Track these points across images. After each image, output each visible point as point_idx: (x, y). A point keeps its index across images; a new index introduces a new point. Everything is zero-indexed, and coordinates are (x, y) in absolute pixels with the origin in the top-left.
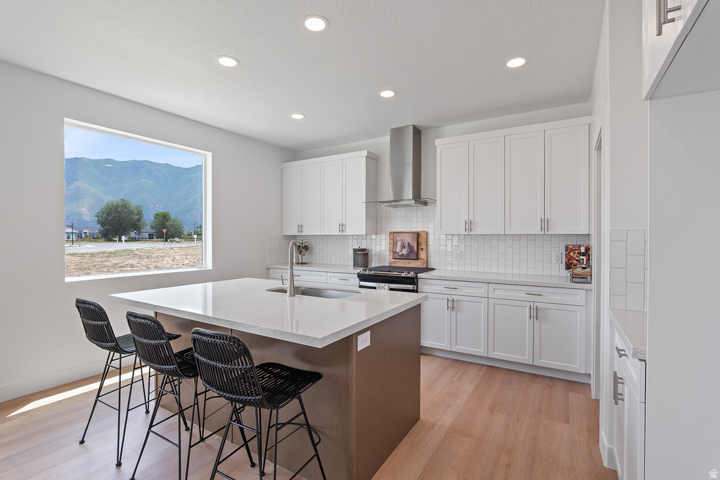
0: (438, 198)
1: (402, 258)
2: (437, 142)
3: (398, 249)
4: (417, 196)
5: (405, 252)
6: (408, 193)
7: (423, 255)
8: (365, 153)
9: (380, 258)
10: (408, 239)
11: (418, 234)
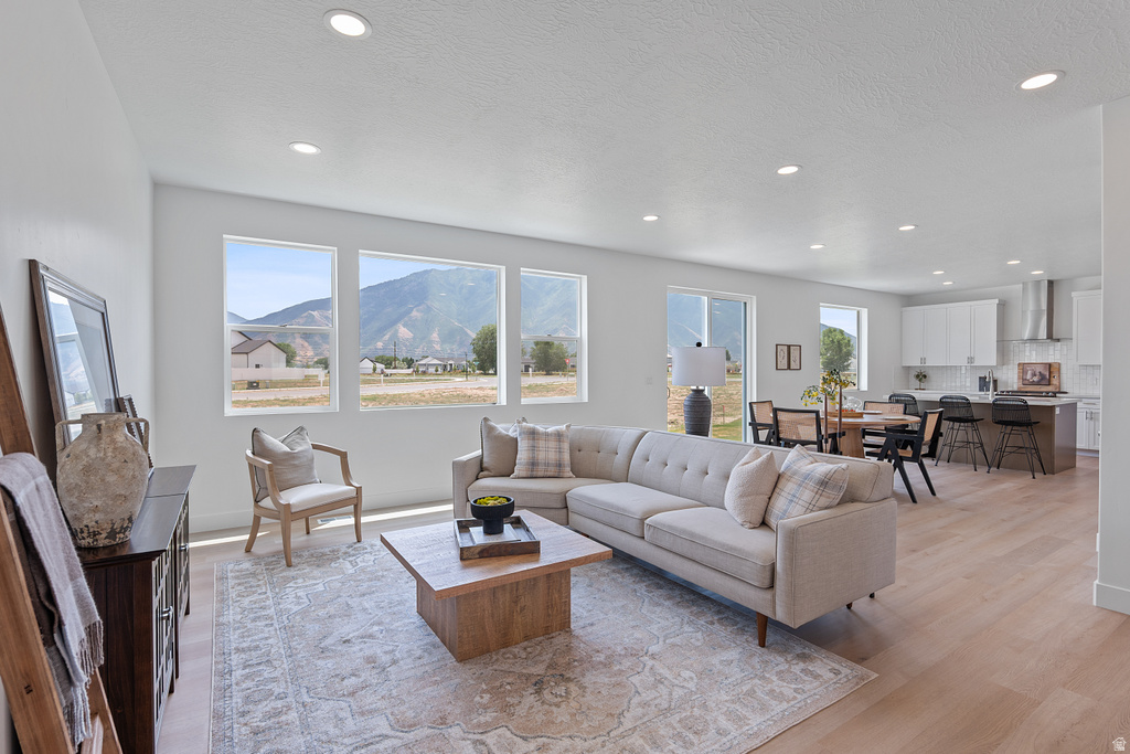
0: (1074, 336)
1: (1033, 383)
2: (1073, 294)
3: (1029, 377)
4: (1050, 336)
5: (1036, 379)
6: (1043, 334)
7: (1055, 381)
8: (997, 301)
9: (1006, 383)
10: (1039, 369)
11: (1050, 365)
